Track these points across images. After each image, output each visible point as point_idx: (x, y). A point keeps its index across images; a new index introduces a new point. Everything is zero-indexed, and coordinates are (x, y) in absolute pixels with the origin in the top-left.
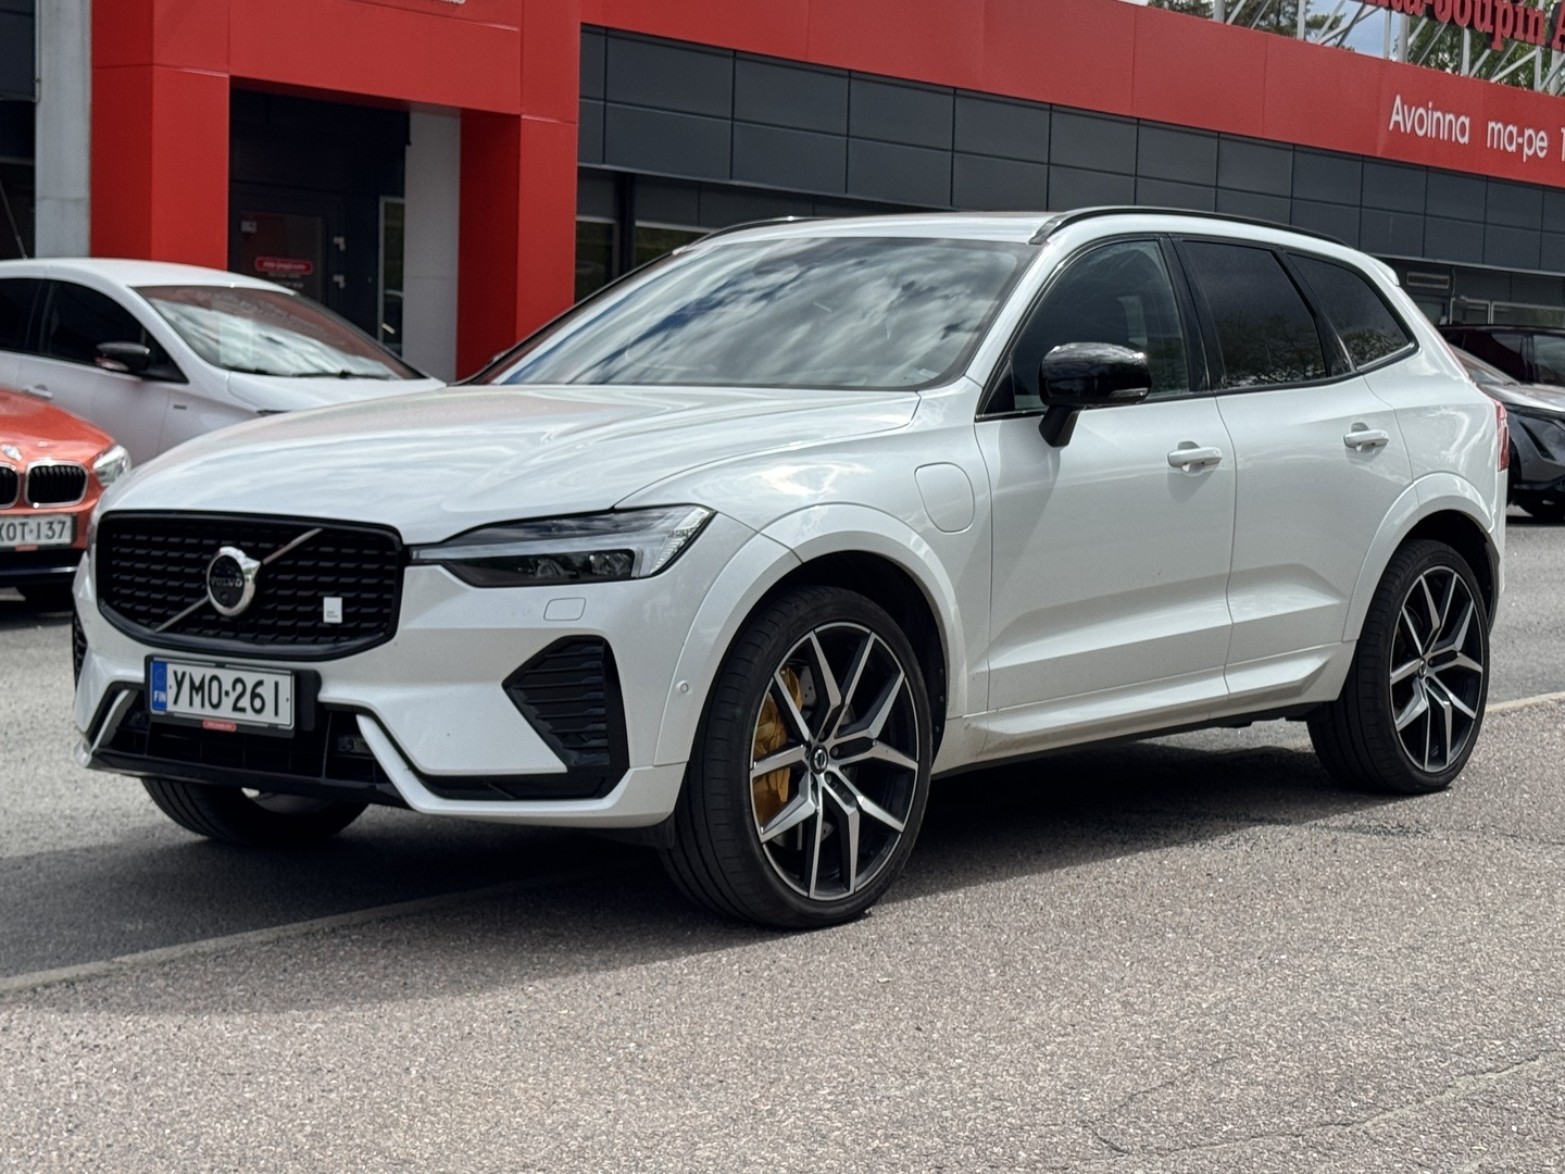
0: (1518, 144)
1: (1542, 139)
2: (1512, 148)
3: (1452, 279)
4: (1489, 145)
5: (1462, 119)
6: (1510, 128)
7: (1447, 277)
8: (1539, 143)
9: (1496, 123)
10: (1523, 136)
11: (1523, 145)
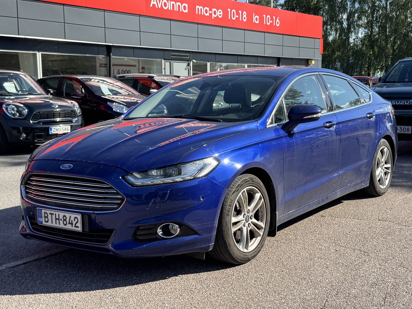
0: (210, 13)
1: (220, 12)
2: (208, 14)
3: (190, 55)
4: (197, 13)
5: (184, 4)
6: (206, 8)
7: (188, 55)
8: (219, 13)
9: (200, 6)
10: (212, 11)
11: (212, 13)
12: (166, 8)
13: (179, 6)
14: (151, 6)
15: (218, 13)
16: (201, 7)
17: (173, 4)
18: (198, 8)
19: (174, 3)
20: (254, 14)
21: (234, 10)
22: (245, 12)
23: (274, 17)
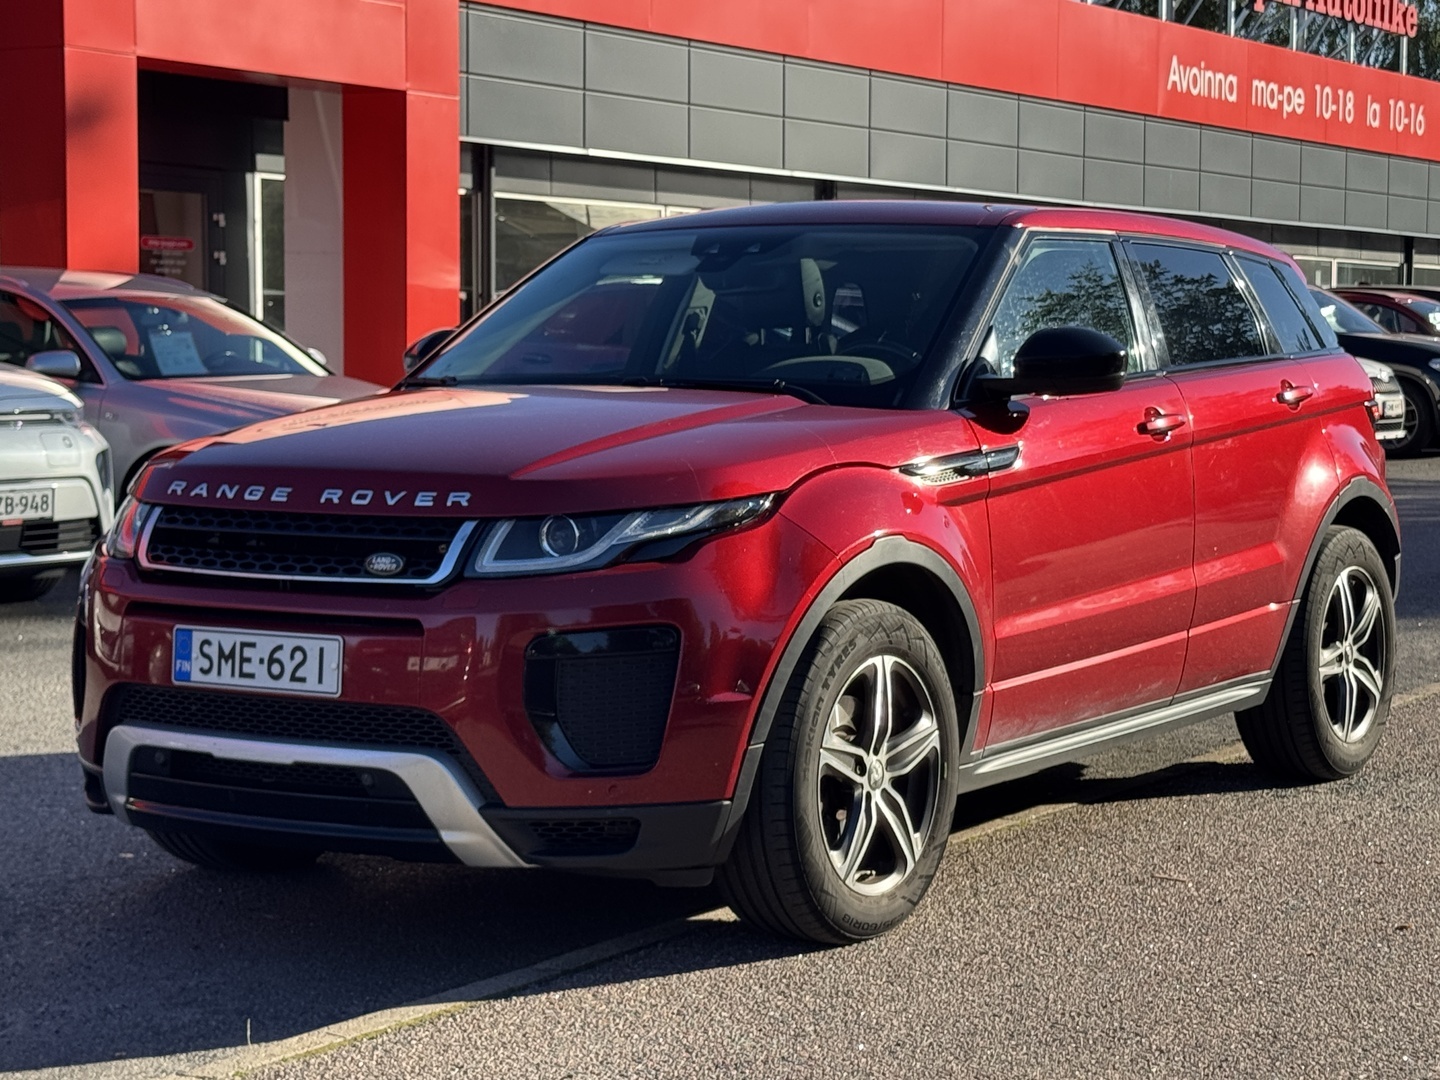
0: (1279, 101)
1: (1300, 97)
2: (1273, 106)
4: (1254, 102)
5: (1232, 78)
6: (1274, 86)
9: (1260, 80)
10: (1283, 94)
11: (1283, 102)
12: (1195, 92)
13: (1220, 81)
14: (1169, 87)
15: (1296, 100)
16: (1263, 84)
17: (1210, 78)
18: (1257, 87)
19: (1209, 74)
20: (1369, 98)
21: (1328, 90)
22: (1350, 94)
23: (1412, 106)
